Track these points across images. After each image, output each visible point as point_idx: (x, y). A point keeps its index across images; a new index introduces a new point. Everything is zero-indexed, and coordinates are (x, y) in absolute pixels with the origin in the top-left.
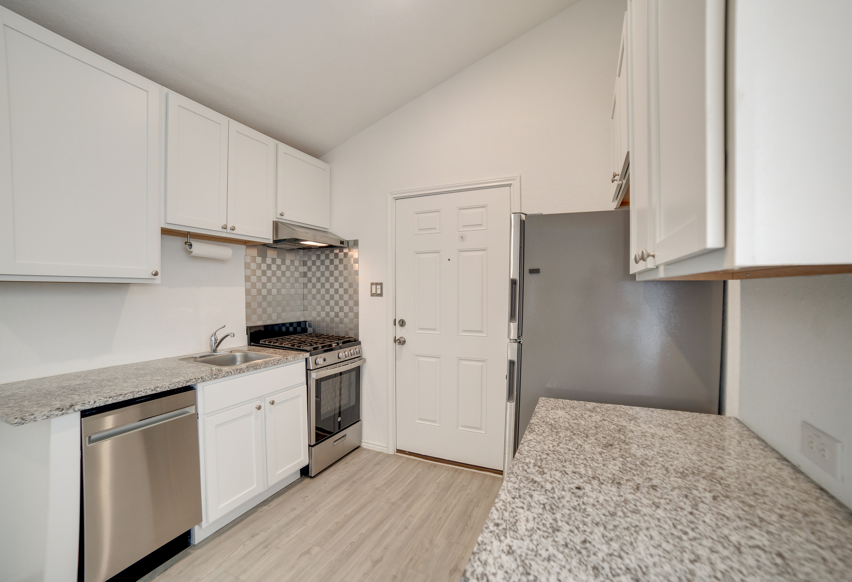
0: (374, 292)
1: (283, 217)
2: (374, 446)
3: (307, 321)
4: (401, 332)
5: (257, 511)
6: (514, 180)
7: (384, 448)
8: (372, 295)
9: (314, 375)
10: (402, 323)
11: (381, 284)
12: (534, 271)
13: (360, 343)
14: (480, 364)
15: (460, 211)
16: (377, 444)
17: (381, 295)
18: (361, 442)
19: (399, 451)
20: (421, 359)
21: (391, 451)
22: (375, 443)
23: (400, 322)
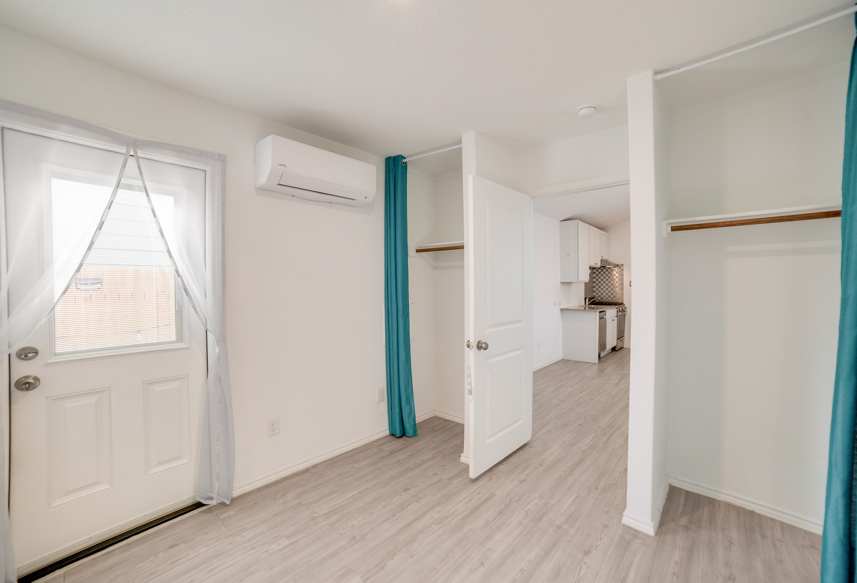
1: (605, 258)
18: (624, 345)
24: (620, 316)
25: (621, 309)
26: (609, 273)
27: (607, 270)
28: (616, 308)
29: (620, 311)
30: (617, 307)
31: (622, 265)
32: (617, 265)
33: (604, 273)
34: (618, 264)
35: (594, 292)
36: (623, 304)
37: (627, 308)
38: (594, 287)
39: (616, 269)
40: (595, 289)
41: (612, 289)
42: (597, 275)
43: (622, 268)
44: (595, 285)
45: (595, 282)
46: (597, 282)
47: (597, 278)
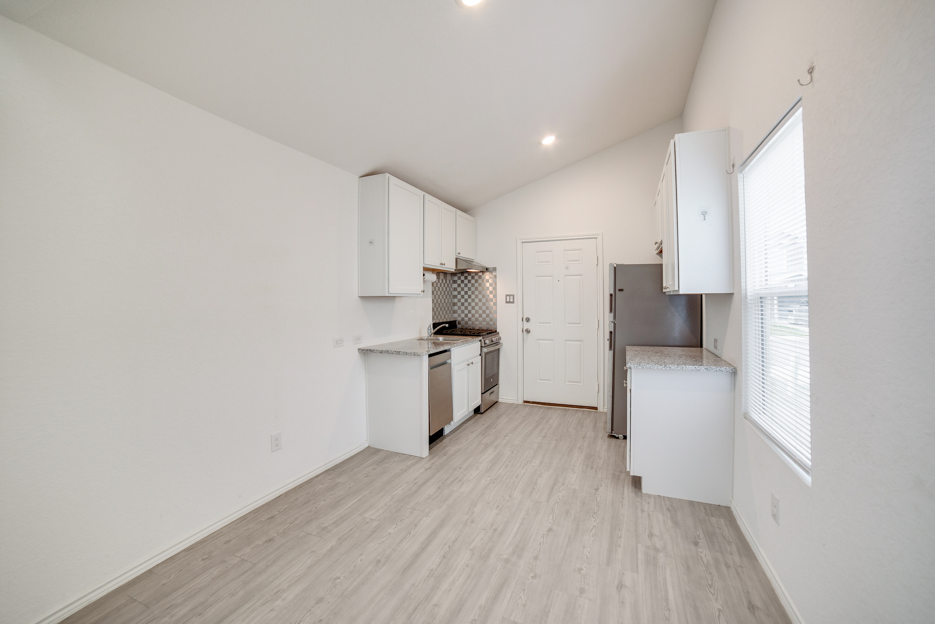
0: (508, 300)
1: (459, 255)
2: (507, 400)
3: (456, 321)
4: (527, 326)
5: (463, 426)
6: (599, 235)
7: (515, 401)
8: (507, 302)
9: (485, 350)
10: (528, 320)
11: (513, 296)
12: (621, 290)
13: (498, 333)
14: (579, 343)
15: (565, 251)
16: (510, 398)
17: (513, 302)
18: (498, 398)
19: (525, 402)
20: (540, 341)
21: (521, 402)
22: (508, 398)
23: (526, 319)
24: (486, 354)
25: (487, 342)
26: (476, 281)
27: (473, 278)
28: (480, 341)
29: (486, 345)
30: (481, 338)
31: (495, 269)
32: (487, 269)
33: (469, 282)
34: (488, 266)
35: (455, 312)
36: (496, 331)
37: (501, 338)
38: (454, 304)
39: (487, 276)
40: (456, 308)
41: (484, 304)
42: (459, 285)
43: (494, 274)
44: (456, 300)
45: (455, 297)
46: (459, 297)
47: (459, 289)
